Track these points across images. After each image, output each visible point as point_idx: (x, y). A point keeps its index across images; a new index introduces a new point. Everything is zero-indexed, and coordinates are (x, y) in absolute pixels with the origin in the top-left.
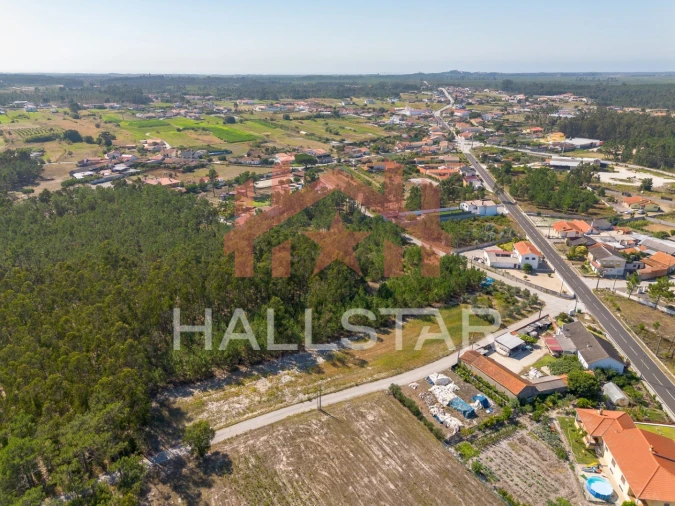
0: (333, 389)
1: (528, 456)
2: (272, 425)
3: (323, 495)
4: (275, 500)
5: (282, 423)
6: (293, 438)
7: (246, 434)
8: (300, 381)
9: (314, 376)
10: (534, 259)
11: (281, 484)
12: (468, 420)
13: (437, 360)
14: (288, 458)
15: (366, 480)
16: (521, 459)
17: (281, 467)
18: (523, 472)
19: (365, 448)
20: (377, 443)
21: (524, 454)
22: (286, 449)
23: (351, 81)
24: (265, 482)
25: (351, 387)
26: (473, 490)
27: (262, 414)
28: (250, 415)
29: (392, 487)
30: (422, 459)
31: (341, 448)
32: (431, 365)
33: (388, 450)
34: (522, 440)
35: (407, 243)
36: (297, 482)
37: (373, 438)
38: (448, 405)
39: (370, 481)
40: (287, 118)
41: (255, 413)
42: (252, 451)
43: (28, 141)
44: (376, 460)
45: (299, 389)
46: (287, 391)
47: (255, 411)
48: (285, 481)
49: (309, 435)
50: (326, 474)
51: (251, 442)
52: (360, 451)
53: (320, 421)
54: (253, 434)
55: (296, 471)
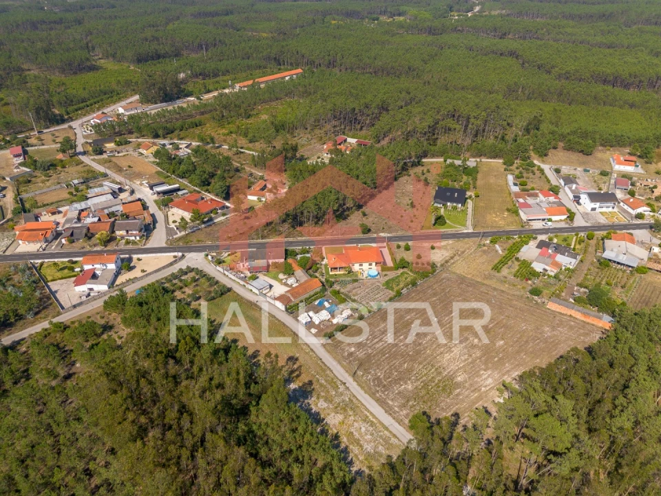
0: (328, 372)
2: (379, 401)
3: (420, 363)
4: (433, 384)
5: (373, 395)
6: (384, 386)
7: (390, 414)
8: (323, 394)
9: (315, 386)
14: (402, 385)
15: (402, 347)
16: (362, 293)
17: (410, 387)
19: (378, 350)
20: (373, 345)
21: (359, 292)
22: (395, 388)
24: (423, 392)
25: (323, 363)
27: (369, 411)
28: (371, 417)
29: (402, 337)
30: (378, 327)
31: (384, 360)
33: (377, 340)
34: (349, 292)
36: (417, 376)
37: (370, 347)
41: (368, 414)
42: (403, 406)
44: (386, 344)
45: (334, 393)
46: (337, 400)
47: (366, 415)
48: (419, 383)
49: (378, 378)
50: (406, 365)
51: (396, 409)
52: (382, 352)
53: (363, 375)
54: (389, 411)
55: (410, 379)
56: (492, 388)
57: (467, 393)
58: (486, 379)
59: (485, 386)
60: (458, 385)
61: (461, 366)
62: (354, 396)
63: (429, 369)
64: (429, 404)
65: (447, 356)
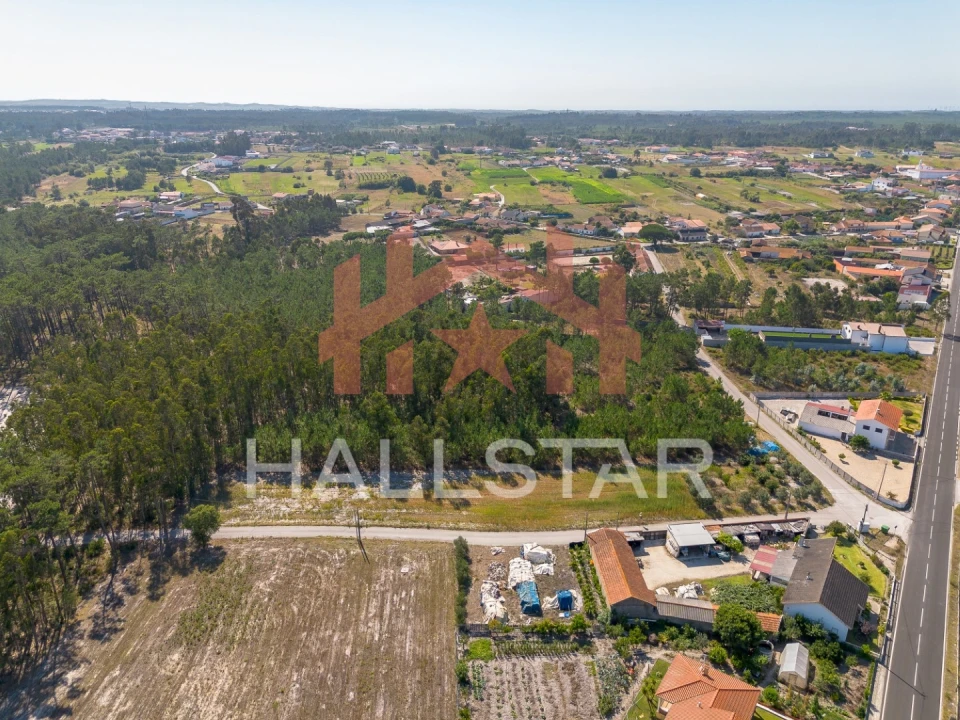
0: (398, 522)
1: (556, 688)
2: (295, 540)
3: (271, 630)
5: (307, 541)
6: (302, 561)
7: (263, 539)
9: (392, 502)
10: (879, 430)
11: (243, 602)
12: (522, 616)
13: (564, 529)
14: (277, 578)
15: (329, 632)
16: (542, 688)
17: (262, 584)
18: (525, 705)
19: (365, 599)
20: (383, 599)
21: (553, 684)
22: (284, 569)
23: (861, 121)
24: (233, 593)
25: (420, 527)
26: (438, 695)
27: (295, 524)
28: (287, 521)
29: (348, 652)
30: (414, 637)
31: (339, 589)
32: (551, 533)
33: (387, 611)
34: (570, 669)
35: (697, 370)
36: (261, 605)
37: (383, 593)
38: (514, 588)
39: (331, 637)
40: (696, 174)
41: (292, 521)
42: (252, 558)
43: (361, 187)
44: (362, 617)
46: (346, 508)
47: (295, 519)
48: (250, 600)
49: (322, 564)
50: (295, 609)
51: (260, 549)
52: (355, 600)
53: (348, 552)
54: (269, 541)
55: (270, 595)
56: (95, 688)
57: (150, 643)
58: (114, 698)
59: (112, 682)
60: (175, 643)
61: (183, 686)
62: (331, 525)
63: (248, 631)
64: (213, 585)
65: (224, 682)
